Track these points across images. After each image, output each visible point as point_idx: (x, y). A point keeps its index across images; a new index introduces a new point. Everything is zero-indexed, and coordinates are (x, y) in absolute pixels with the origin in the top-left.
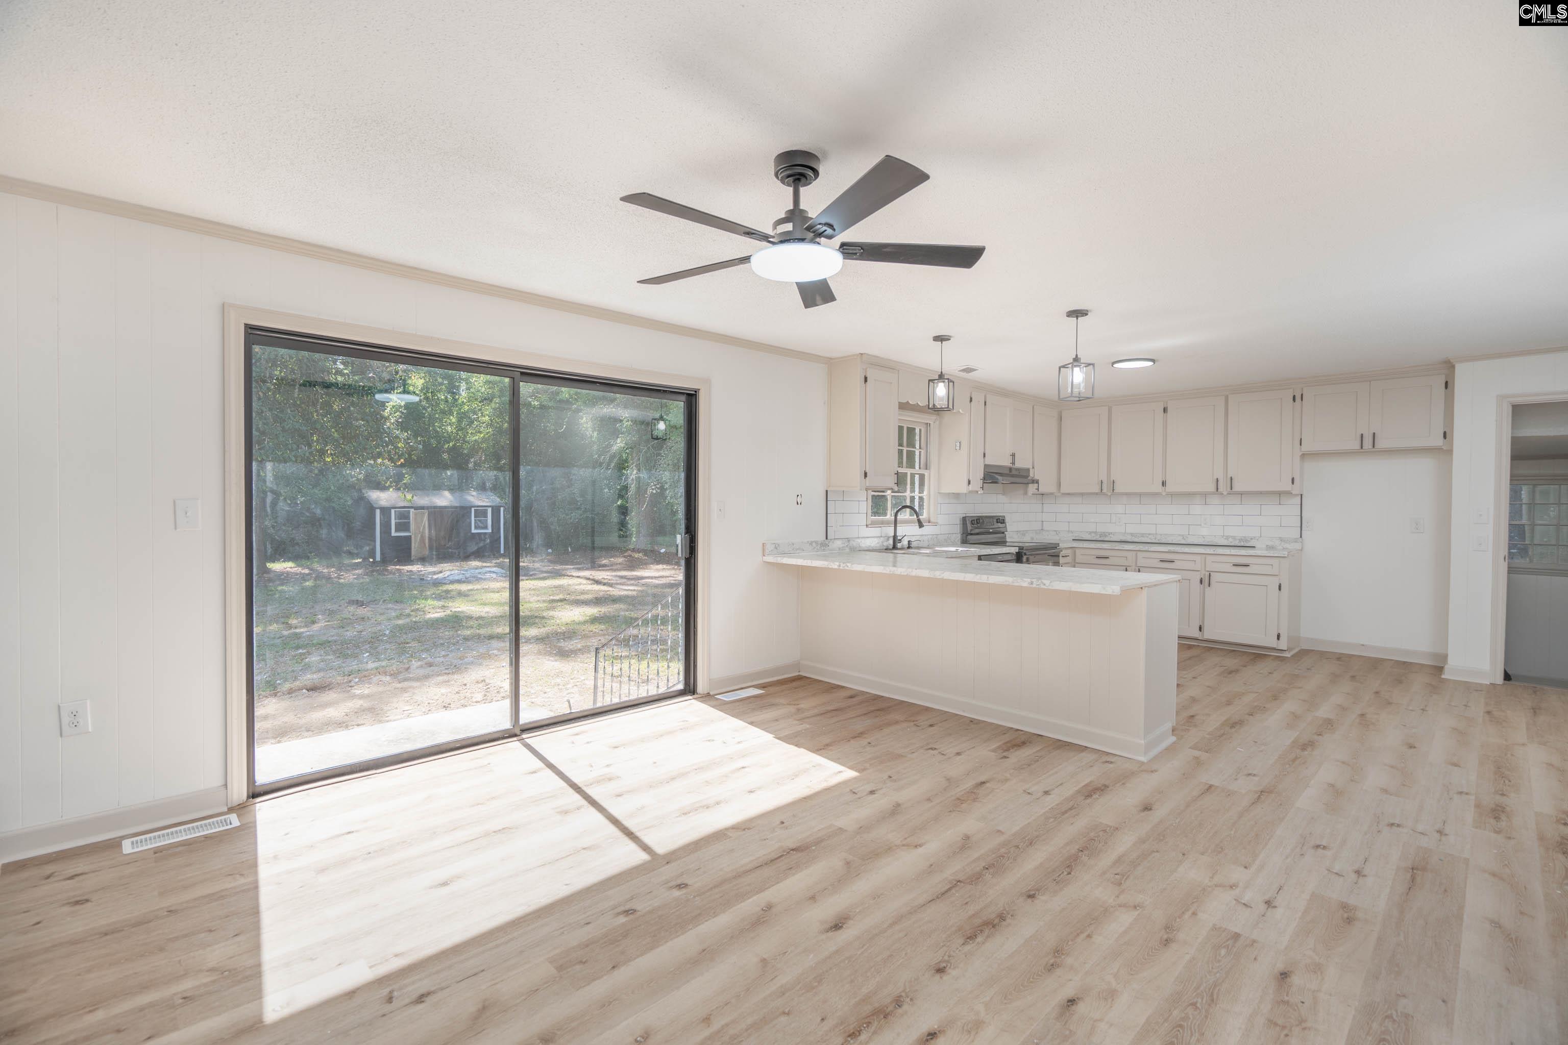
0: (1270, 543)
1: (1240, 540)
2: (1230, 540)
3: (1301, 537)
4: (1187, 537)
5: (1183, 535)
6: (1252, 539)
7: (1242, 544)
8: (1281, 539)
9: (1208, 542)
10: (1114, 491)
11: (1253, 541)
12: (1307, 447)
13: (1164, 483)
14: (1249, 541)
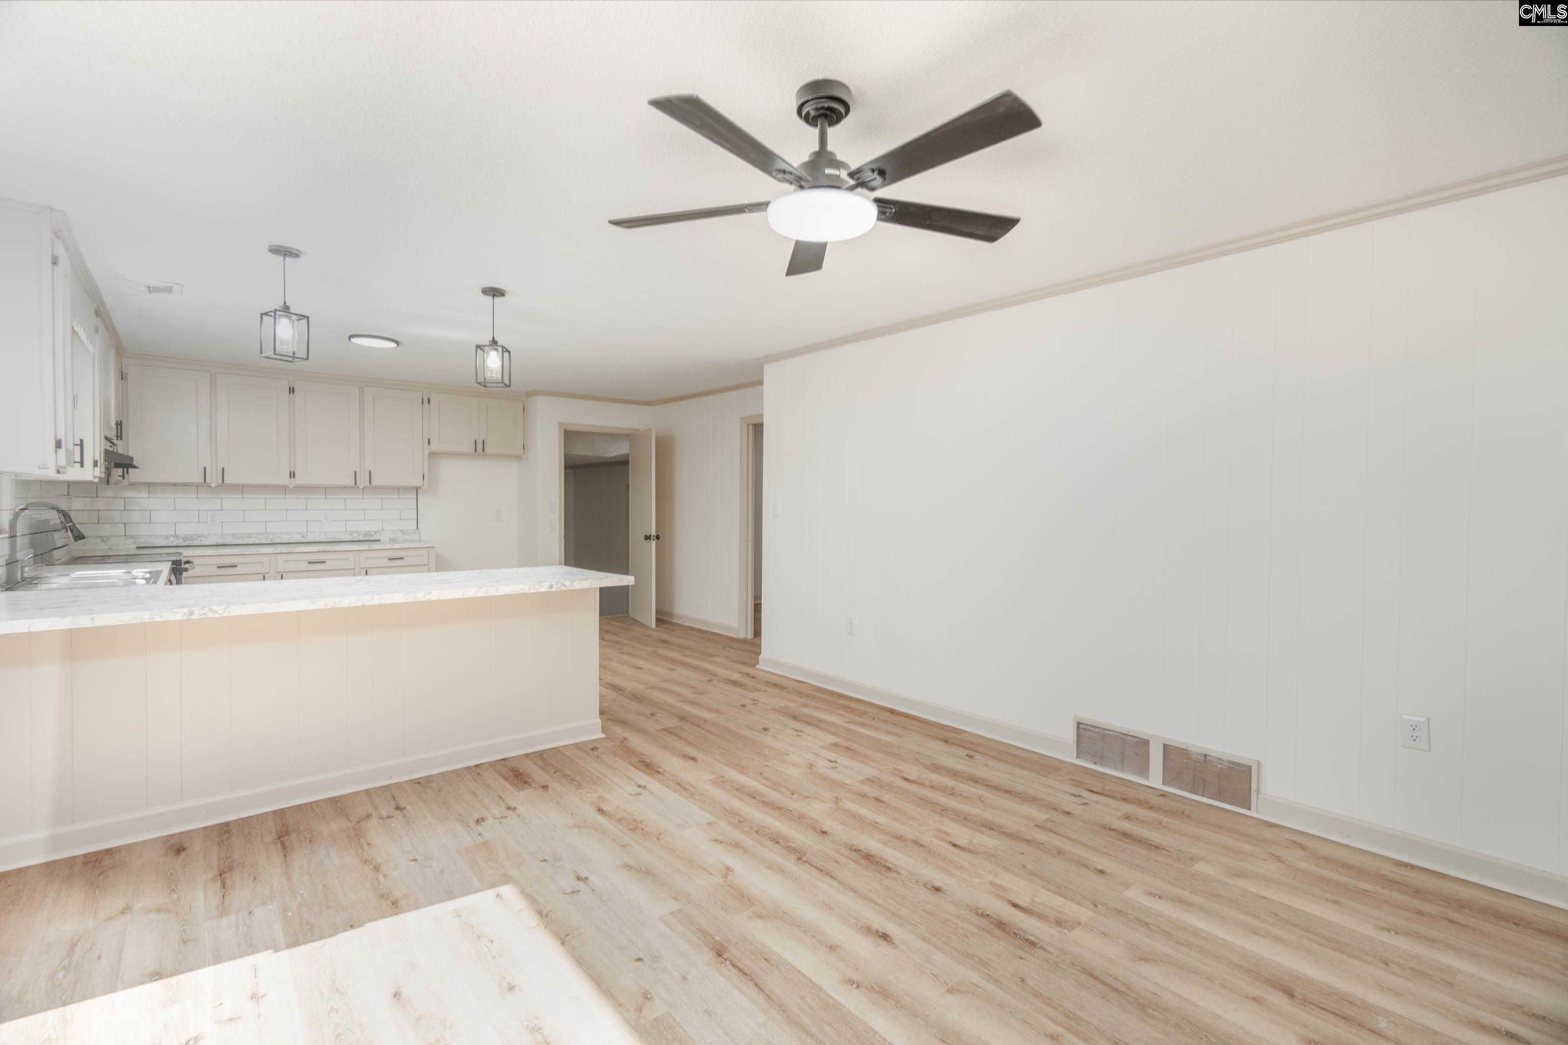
0: (392, 536)
1: (365, 535)
2: (355, 535)
3: (417, 528)
4: (307, 535)
5: (301, 533)
6: (375, 533)
7: (366, 538)
8: (402, 532)
9: (331, 538)
10: (223, 481)
11: (377, 534)
12: (434, 447)
13: (292, 475)
14: (373, 535)
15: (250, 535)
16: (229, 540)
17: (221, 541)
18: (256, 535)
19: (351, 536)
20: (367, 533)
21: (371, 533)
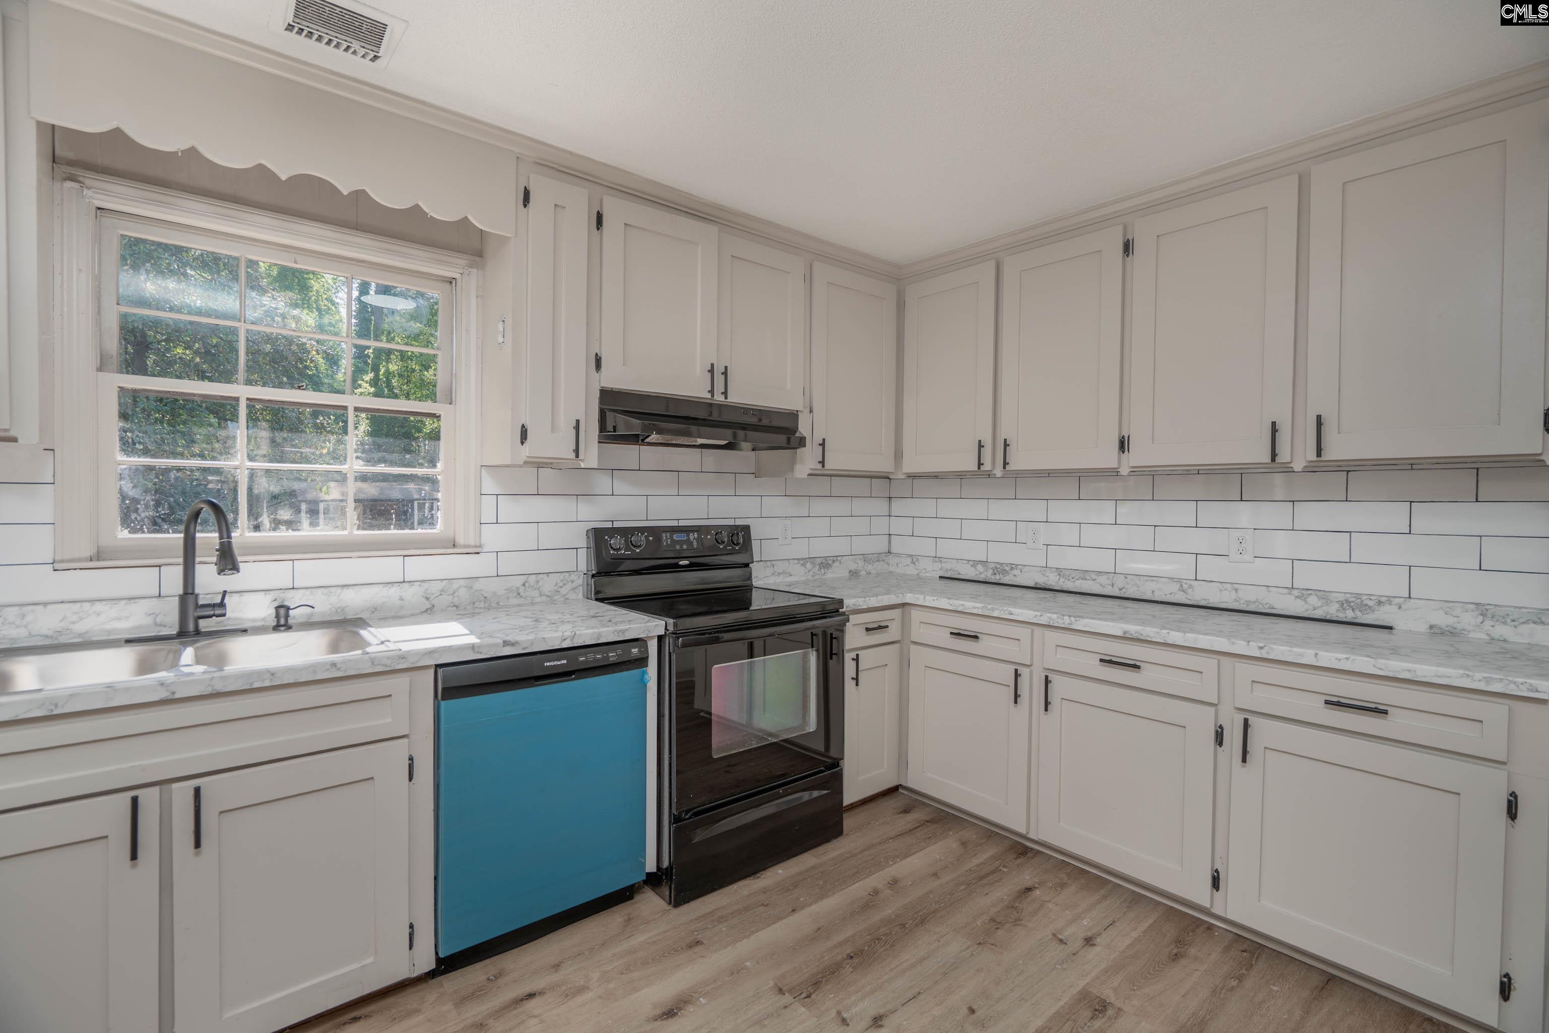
0: (1442, 620)
1: (1344, 604)
2: (1313, 600)
4: (1191, 586)
6: (1380, 603)
7: (1349, 615)
9: (1248, 602)
10: (1006, 465)
11: (1387, 608)
13: (1123, 445)
14: (1370, 607)
15: (1084, 574)
18: (1094, 577)
19: (1303, 603)
20: (1352, 602)
21: (1365, 602)
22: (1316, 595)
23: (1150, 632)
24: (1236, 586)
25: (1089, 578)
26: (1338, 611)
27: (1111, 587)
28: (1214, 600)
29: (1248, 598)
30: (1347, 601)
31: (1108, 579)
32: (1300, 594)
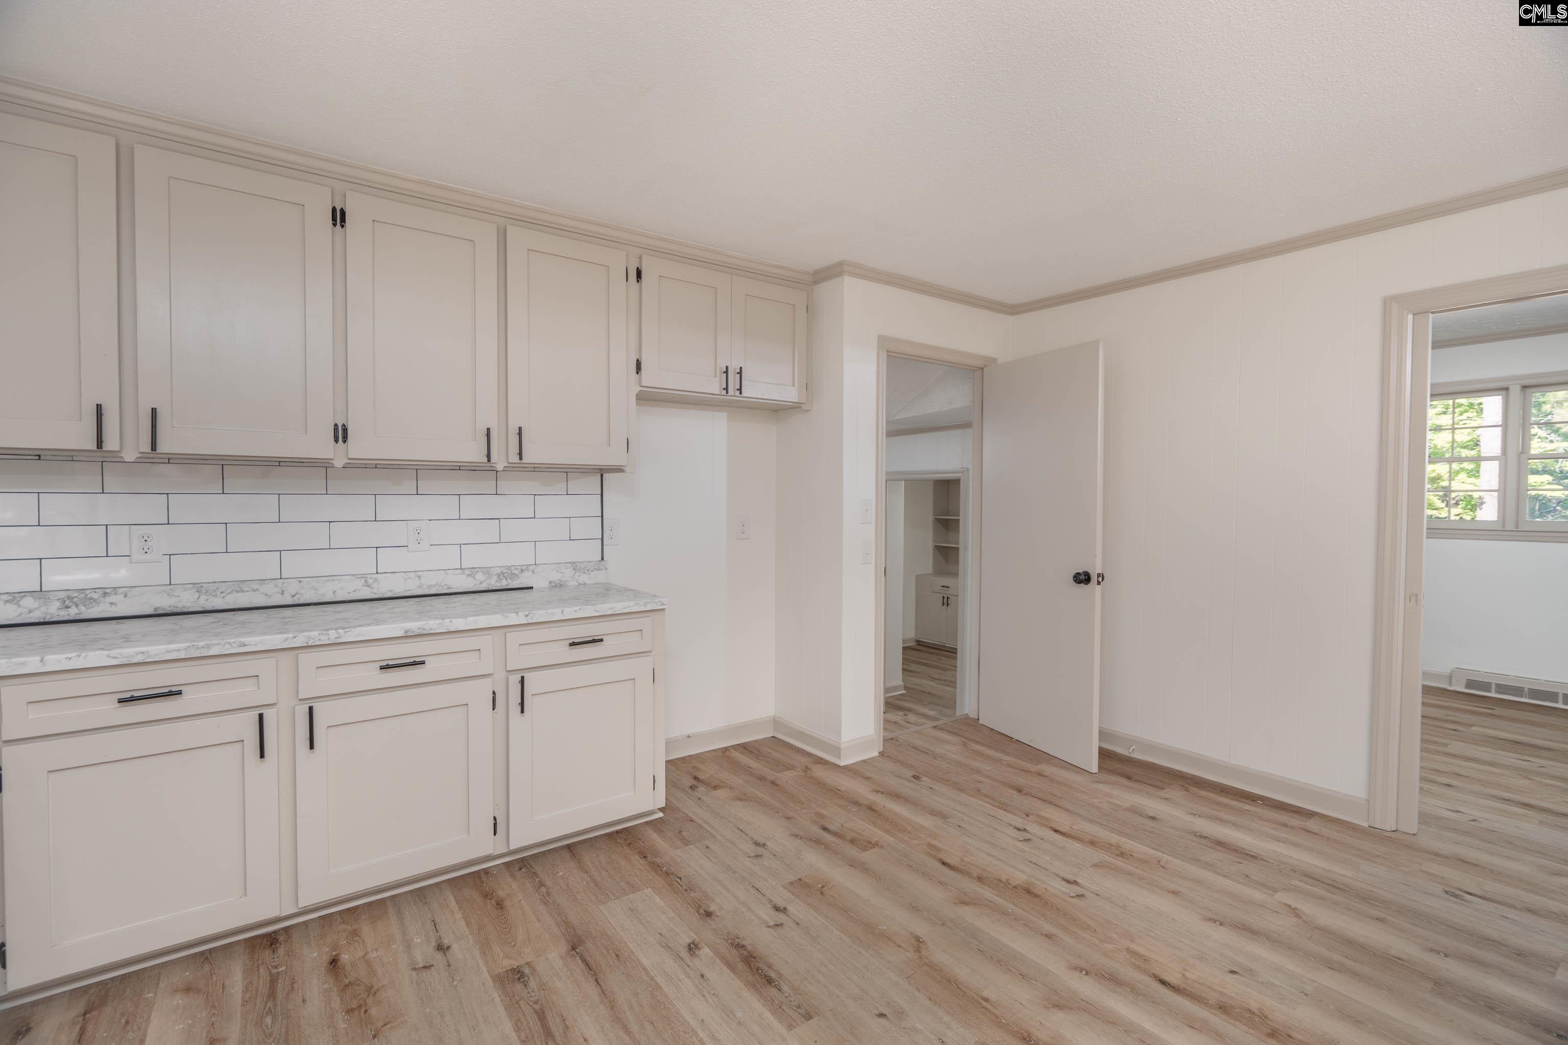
0: (555, 577)
1: (500, 576)
2: (480, 576)
3: (602, 559)
4: (373, 580)
5: (364, 576)
6: (522, 571)
7: (504, 584)
8: (575, 566)
9: (430, 586)
10: (154, 447)
11: (526, 574)
12: (650, 378)
13: (341, 434)
14: (516, 575)
15: (240, 585)
16: (187, 600)
17: (165, 603)
18: (255, 586)
19: (473, 579)
20: (506, 573)
21: (513, 572)
22: (482, 572)
23: (433, 625)
24: (419, 573)
25: (247, 589)
26: (496, 581)
27: (280, 595)
28: (400, 591)
29: (430, 583)
30: (503, 573)
31: (276, 586)
32: (470, 573)
